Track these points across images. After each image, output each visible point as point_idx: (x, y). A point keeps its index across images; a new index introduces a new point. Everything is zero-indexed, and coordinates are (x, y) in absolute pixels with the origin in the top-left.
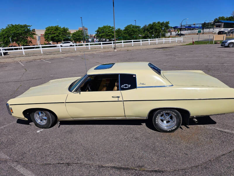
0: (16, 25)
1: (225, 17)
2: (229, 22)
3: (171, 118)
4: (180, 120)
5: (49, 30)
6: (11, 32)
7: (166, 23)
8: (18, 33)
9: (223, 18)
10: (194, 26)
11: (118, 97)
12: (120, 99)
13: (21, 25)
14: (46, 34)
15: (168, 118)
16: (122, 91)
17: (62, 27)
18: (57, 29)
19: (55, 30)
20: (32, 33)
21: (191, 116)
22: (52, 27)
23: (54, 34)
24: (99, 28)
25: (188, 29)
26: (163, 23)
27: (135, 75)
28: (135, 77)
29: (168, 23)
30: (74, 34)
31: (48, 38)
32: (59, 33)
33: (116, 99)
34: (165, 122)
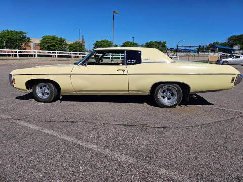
0: (11, 31)
1: (220, 43)
2: (223, 47)
3: (172, 94)
4: (181, 95)
5: (45, 39)
6: (6, 37)
7: (163, 43)
8: (12, 39)
9: (217, 43)
10: (189, 48)
11: (123, 71)
12: (125, 73)
13: (17, 32)
14: (42, 43)
15: (169, 94)
16: (127, 66)
17: (59, 38)
18: (54, 38)
19: (52, 40)
20: (28, 41)
21: (191, 91)
22: (49, 36)
23: (51, 43)
24: (97, 42)
25: (184, 52)
26: (160, 43)
27: (140, 51)
28: (141, 54)
29: (165, 43)
30: (70, 46)
31: (44, 46)
32: (56, 43)
33: (122, 73)
34: (166, 98)
